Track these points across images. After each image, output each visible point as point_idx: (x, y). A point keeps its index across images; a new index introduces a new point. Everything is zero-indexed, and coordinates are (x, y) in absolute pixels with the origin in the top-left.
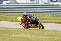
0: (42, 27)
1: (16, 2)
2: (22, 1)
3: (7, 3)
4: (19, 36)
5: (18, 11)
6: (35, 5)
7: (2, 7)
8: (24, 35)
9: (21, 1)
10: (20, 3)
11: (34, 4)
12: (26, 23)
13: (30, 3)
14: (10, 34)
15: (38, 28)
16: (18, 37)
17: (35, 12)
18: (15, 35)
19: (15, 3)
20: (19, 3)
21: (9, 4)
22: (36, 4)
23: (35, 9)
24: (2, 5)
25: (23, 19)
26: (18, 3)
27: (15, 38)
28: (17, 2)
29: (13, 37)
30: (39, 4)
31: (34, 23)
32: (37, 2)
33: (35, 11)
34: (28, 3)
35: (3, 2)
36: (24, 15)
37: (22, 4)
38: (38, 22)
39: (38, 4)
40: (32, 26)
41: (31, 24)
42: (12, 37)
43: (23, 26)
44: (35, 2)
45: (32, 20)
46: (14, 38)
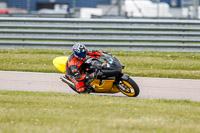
0: (132, 91)
1: (122, 13)
2: (143, 11)
3: (93, 16)
4: (133, 121)
5: (131, 41)
6: (184, 24)
7: (77, 29)
8: (147, 119)
9: (140, 10)
10: (136, 14)
11: (181, 19)
12: (84, 76)
13: (170, 15)
14: (104, 116)
15: (120, 94)
16: (131, 126)
17: (186, 44)
18: (118, 120)
19: (119, 16)
20: (132, 17)
21: (99, 17)
22: (189, 18)
23: (184, 35)
24: (77, 22)
25: (71, 63)
26: (129, 15)
27: (121, 130)
28: (126, 13)
29: (114, 125)
30: (197, 19)
31: (107, 76)
32: (192, 14)
33: (184, 42)
34: (161, 15)
35: (79, 11)
36: (76, 53)
37: (143, 18)
38: (122, 75)
39: (194, 19)
40: (100, 88)
41: (99, 81)
42: (109, 125)
43: (71, 86)
44: (185, 12)
45: (103, 68)
46: (118, 128)
